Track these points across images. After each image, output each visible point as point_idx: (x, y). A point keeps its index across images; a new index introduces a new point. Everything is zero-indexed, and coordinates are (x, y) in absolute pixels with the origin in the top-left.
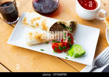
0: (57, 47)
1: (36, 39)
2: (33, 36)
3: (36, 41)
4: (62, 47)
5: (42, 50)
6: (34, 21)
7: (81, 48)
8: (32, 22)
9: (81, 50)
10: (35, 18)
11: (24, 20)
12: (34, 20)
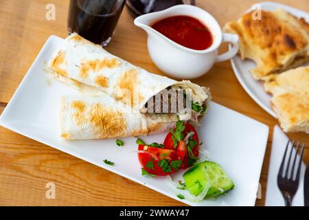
0: (156, 159)
1: (94, 123)
2: (87, 114)
3: (94, 130)
4: (171, 161)
5: (106, 162)
6: (94, 68)
7: (222, 173)
8: (84, 71)
9: (223, 178)
10: (98, 61)
11: (55, 60)
12: (93, 65)
